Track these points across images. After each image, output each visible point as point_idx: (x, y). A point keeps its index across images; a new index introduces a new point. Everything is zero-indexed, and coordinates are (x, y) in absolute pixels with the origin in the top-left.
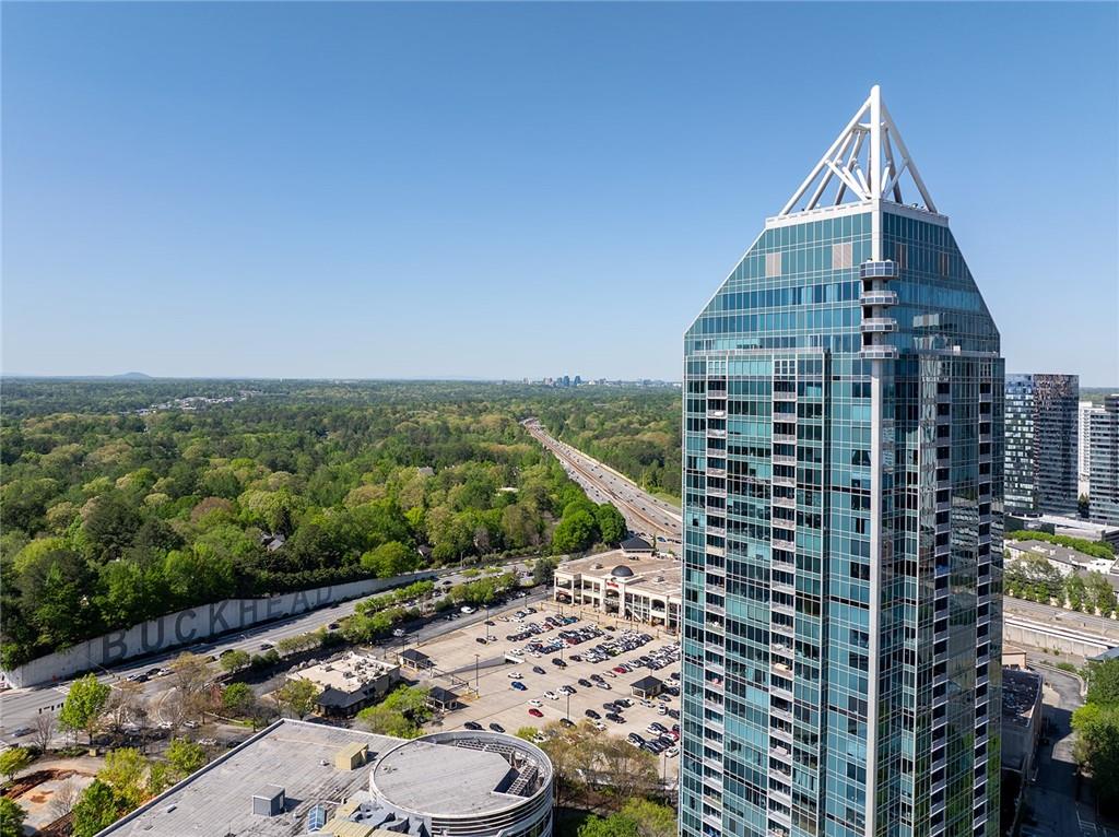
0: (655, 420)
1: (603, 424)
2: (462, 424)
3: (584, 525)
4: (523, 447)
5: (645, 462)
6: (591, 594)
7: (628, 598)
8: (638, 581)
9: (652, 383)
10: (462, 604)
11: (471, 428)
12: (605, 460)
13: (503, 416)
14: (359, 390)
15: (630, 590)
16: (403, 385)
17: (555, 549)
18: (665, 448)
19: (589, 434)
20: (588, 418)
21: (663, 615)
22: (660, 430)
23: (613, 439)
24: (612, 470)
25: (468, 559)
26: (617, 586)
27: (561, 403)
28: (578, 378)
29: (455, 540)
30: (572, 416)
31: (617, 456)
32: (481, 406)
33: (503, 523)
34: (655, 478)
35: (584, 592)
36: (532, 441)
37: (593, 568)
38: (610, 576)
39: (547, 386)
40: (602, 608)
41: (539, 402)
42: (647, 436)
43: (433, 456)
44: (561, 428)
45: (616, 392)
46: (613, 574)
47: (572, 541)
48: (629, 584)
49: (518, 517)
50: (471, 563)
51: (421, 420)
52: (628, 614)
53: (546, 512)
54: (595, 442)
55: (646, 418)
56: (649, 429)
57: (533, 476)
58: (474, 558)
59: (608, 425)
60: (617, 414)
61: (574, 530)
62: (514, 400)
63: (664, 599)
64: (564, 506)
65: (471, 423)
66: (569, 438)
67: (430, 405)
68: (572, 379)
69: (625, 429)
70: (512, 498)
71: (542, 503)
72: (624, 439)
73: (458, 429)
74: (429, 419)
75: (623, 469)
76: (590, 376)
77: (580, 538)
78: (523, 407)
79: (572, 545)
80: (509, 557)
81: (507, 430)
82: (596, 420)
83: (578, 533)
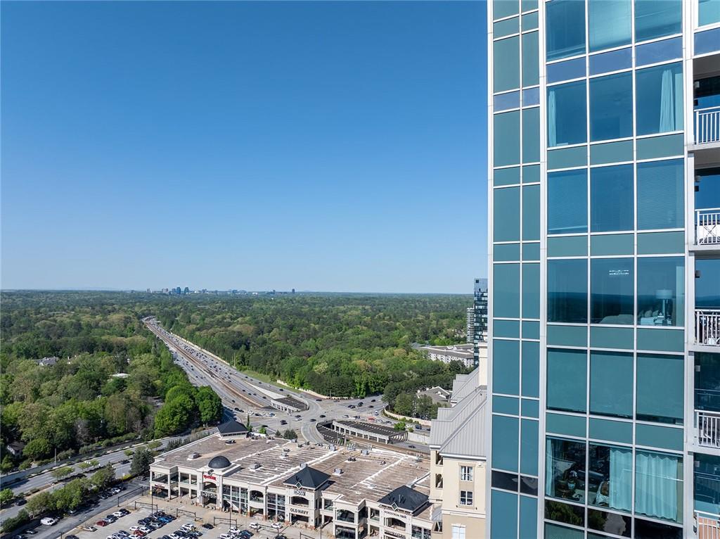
0: (242, 316)
1: (204, 320)
2: (92, 321)
3: (184, 409)
4: (139, 338)
5: (236, 347)
6: (188, 486)
7: (226, 489)
8: (235, 471)
9: (238, 292)
10: (43, 515)
11: (100, 325)
12: (205, 346)
13: (126, 315)
14: (14, 297)
15: (228, 482)
16: (52, 294)
17: (157, 432)
18: (250, 336)
19: (193, 327)
20: (193, 316)
21: (261, 505)
22: (246, 323)
23: (211, 331)
24: (211, 354)
25: (63, 454)
26: (214, 478)
27: (174, 305)
28: (187, 289)
29: (50, 434)
30: (181, 314)
31: (214, 343)
32: (110, 308)
33: (107, 411)
34: (243, 359)
35: (181, 485)
36: (147, 334)
37: (190, 458)
38: (206, 469)
39: (165, 294)
40: (199, 500)
41: (157, 305)
42: (237, 328)
43: (61, 348)
44: (172, 323)
45: (214, 298)
46: (210, 466)
47: (172, 424)
48: (226, 475)
49: (123, 405)
50: (66, 457)
51: (59, 319)
52: (226, 505)
53: (149, 398)
54: (197, 333)
55: (235, 315)
56: (238, 323)
57: (141, 364)
58: (70, 451)
59: (207, 320)
60: (214, 312)
61: (174, 414)
62: (138, 304)
63: (262, 490)
64: (166, 391)
65: (100, 320)
66: (178, 330)
67: (71, 307)
68: (183, 289)
69: (220, 323)
70: (121, 385)
71: (147, 389)
72: (219, 330)
73: (89, 325)
74: (65, 318)
75: (219, 353)
76: (196, 288)
77: (180, 421)
78: (144, 308)
79: (173, 428)
80: (110, 445)
81: (129, 325)
82: (199, 317)
83: (178, 417)
